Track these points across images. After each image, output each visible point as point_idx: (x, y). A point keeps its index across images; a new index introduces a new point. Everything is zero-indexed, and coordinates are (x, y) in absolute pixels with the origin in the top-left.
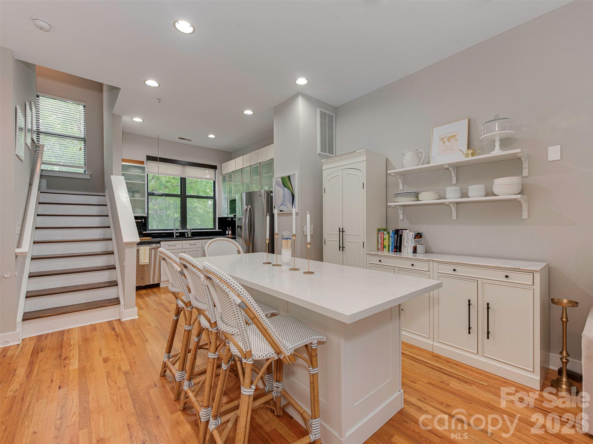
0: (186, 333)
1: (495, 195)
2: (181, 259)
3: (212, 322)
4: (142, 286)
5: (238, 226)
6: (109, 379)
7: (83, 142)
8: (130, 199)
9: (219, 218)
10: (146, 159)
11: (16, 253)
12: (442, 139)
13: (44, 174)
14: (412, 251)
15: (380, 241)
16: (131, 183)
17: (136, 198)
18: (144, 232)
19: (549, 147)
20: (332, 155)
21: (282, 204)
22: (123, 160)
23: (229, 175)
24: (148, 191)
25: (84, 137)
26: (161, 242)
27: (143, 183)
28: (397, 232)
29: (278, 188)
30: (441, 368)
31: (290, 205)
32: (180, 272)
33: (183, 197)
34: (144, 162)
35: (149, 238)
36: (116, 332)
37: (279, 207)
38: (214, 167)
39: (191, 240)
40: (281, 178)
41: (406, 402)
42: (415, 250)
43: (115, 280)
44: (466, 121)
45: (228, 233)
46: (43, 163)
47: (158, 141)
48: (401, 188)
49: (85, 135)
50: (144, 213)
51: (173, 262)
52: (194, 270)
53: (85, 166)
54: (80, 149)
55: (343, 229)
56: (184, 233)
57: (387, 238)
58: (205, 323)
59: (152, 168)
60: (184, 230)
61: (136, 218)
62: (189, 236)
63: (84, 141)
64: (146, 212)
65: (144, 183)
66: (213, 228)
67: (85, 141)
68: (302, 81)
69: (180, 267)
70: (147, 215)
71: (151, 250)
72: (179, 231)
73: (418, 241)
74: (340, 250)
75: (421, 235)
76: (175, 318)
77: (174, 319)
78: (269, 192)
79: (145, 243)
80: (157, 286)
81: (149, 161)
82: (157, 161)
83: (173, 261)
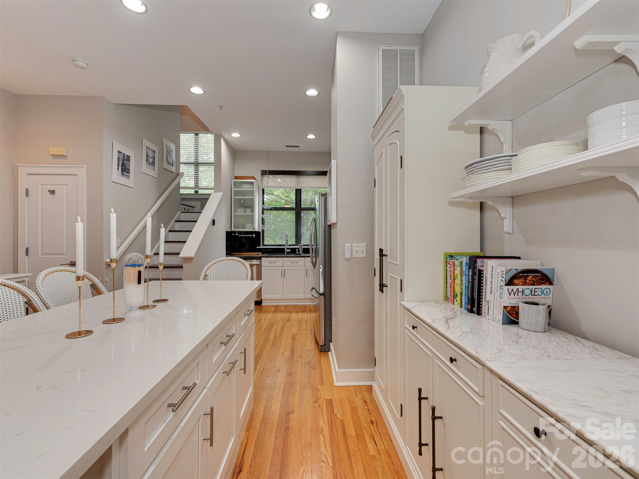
10: (260, 174)
14: (501, 318)
15: (449, 281)
16: (242, 199)
17: (247, 213)
22: (236, 178)
26: (262, 258)
27: (252, 198)
28: (472, 262)
33: (298, 210)
34: (254, 177)
42: (515, 317)
47: (267, 154)
50: (253, 228)
55: (382, 250)
56: (296, 249)
57: (459, 278)
60: (297, 246)
62: (300, 252)
63: (214, 166)
70: (262, 231)
72: (291, 247)
73: (525, 292)
74: (380, 289)
79: (247, 258)
81: (264, 176)
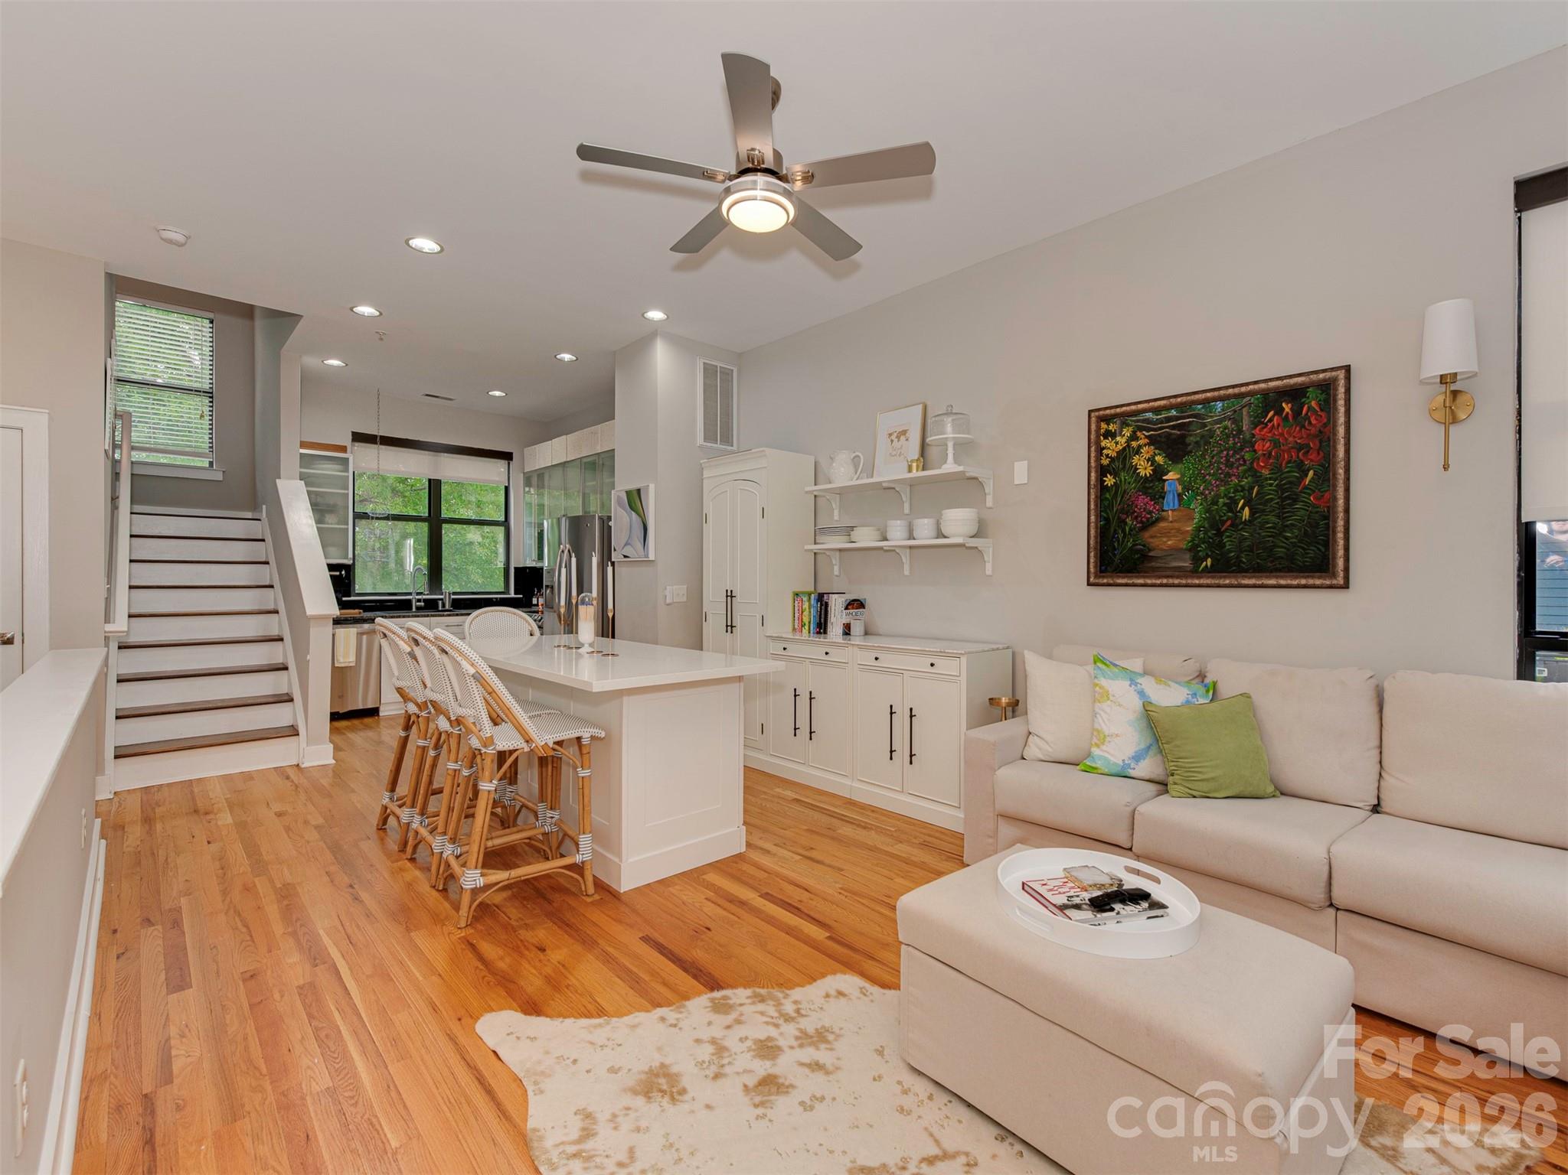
0: (420, 751)
1: (945, 537)
2: (409, 630)
3: (453, 718)
4: (341, 712)
5: (547, 586)
6: (291, 834)
7: (207, 401)
8: (317, 528)
9: (516, 568)
10: (351, 440)
11: (105, 632)
12: (890, 435)
13: (138, 471)
14: (841, 631)
15: (797, 615)
16: (317, 494)
17: (328, 524)
18: (344, 599)
19: (1016, 463)
20: (730, 448)
21: (627, 544)
22: (303, 445)
23: (539, 475)
24: (354, 509)
25: (210, 388)
27: (344, 493)
28: (820, 597)
29: (621, 511)
30: (843, 815)
31: (639, 546)
32: (409, 653)
33: (435, 522)
34: (346, 447)
35: (357, 611)
36: (292, 781)
37: (623, 548)
38: (507, 456)
39: (449, 615)
40: (626, 492)
41: (749, 845)
42: (847, 630)
43: (286, 692)
44: (920, 407)
45: (536, 603)
46: (133, 448)
47: (378, 401)
48: (836, 518)
49: (212, 384)
50: (346, 557)
51: (398, 639)
52: (426, 643)
53: (212, 452)
54: (202, 416)
55: (731, 591)
56: (435, 601)
57: (807, 610)
58: (443, 724)
59: (365, 458)
60: (436, 594)
61: (331, 567)
62: (447, 607)
63: (210, 397)
64: (350, 555)
65: (346, 492)
66: (503, 590)
67: (212, 397)
68: (656, 315)
69: (409, 646)
70: (351, 562)
71: (360, 634)
72: (424, 597)
73: (854, 614)
74: (727, 631)
75: (861, 603)
76: (403, 734)
77: (400, 736)
78: (605, 518)
79: (350, 620)
80: (373, 712)
81: (357, 444)
82: (376, 443)
83: (399, 636)
